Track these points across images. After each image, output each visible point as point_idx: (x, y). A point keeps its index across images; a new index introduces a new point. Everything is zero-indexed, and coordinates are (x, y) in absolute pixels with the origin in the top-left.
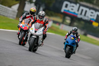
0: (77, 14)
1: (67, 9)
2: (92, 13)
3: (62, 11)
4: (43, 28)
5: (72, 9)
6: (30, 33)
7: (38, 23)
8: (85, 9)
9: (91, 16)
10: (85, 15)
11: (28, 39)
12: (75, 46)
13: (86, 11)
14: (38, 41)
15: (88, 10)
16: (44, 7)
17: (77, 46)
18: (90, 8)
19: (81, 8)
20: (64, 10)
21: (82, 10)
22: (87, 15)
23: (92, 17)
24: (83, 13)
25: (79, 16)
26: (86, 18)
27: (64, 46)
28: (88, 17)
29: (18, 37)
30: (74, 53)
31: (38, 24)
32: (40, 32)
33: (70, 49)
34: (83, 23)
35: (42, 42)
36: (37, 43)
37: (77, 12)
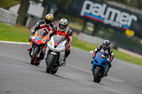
0: (104, 19)
1: (88, 11)
2: (125, 17)
3: (82, 14)
4: (65, 41)
5: (96, 12)
6: (47, 49)
7: (58, 35)
8: (114, 11)
9: (123, 21)
10: (115, 20)
11: (46, 56)
12: (107, 67)
13: (116, 15)
14: (58, 59)
15: (118, 12)
16: (56, 9)
17: (110, 66)
18: (122, 10)
19: (110, 10)
20: (85, 13)
21: (111, 13)
22: (117, 20)
23: (125, 23)
24: (112, 18)
25: (106, 22)
26: (115, 24)
27: (91, 66)
28: (119, 22)
29: (30, 54)
30: (106, 75)
31: (58, 37)
32: (62, 47)
33: (100, 70)
34: (111, 30)
35: (64, 61)
36: (58, 62)
37: (103, 16)
